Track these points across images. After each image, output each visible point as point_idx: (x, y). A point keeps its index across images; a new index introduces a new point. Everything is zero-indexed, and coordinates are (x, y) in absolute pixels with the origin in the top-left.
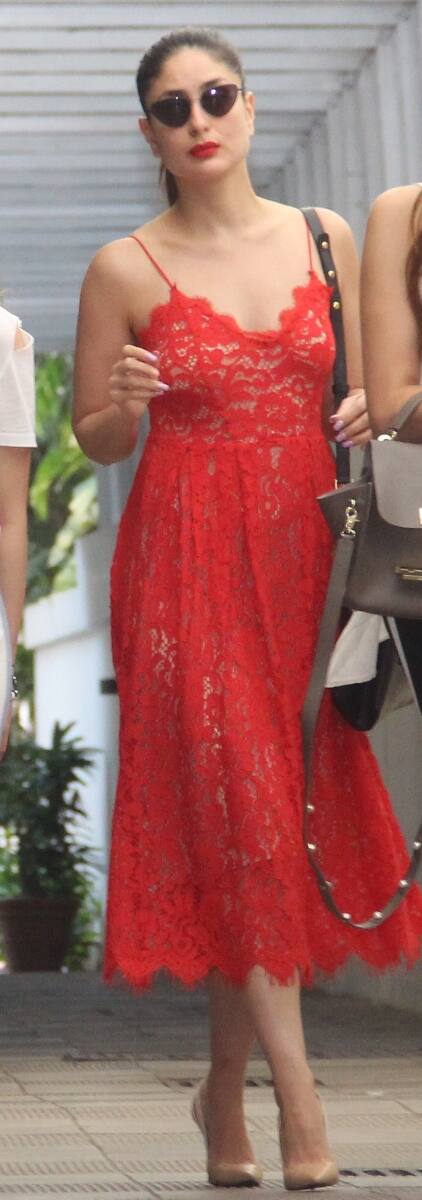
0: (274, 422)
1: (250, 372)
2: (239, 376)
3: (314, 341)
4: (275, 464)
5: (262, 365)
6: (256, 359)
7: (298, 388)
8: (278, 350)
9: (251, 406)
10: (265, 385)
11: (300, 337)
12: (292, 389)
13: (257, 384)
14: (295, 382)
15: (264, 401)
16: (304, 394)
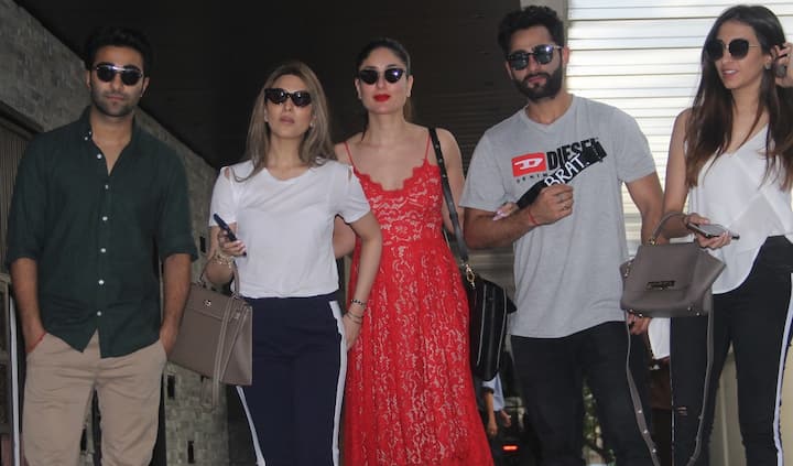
0: (401, 236)
1: (388, 210)
2: (383, 213)
3: (419, 194)
4: (401, 255)
5: (395, 206)
6: (391, 204)
7: (414, 217)
8: (401, 199)
9: (388, 227)
10: (396, 217)
11: (412, 192)
12: (410, 218)
13: (391, 216)
14: (412, 214)
15: (395, 224)
16: (418, 219)
